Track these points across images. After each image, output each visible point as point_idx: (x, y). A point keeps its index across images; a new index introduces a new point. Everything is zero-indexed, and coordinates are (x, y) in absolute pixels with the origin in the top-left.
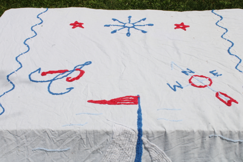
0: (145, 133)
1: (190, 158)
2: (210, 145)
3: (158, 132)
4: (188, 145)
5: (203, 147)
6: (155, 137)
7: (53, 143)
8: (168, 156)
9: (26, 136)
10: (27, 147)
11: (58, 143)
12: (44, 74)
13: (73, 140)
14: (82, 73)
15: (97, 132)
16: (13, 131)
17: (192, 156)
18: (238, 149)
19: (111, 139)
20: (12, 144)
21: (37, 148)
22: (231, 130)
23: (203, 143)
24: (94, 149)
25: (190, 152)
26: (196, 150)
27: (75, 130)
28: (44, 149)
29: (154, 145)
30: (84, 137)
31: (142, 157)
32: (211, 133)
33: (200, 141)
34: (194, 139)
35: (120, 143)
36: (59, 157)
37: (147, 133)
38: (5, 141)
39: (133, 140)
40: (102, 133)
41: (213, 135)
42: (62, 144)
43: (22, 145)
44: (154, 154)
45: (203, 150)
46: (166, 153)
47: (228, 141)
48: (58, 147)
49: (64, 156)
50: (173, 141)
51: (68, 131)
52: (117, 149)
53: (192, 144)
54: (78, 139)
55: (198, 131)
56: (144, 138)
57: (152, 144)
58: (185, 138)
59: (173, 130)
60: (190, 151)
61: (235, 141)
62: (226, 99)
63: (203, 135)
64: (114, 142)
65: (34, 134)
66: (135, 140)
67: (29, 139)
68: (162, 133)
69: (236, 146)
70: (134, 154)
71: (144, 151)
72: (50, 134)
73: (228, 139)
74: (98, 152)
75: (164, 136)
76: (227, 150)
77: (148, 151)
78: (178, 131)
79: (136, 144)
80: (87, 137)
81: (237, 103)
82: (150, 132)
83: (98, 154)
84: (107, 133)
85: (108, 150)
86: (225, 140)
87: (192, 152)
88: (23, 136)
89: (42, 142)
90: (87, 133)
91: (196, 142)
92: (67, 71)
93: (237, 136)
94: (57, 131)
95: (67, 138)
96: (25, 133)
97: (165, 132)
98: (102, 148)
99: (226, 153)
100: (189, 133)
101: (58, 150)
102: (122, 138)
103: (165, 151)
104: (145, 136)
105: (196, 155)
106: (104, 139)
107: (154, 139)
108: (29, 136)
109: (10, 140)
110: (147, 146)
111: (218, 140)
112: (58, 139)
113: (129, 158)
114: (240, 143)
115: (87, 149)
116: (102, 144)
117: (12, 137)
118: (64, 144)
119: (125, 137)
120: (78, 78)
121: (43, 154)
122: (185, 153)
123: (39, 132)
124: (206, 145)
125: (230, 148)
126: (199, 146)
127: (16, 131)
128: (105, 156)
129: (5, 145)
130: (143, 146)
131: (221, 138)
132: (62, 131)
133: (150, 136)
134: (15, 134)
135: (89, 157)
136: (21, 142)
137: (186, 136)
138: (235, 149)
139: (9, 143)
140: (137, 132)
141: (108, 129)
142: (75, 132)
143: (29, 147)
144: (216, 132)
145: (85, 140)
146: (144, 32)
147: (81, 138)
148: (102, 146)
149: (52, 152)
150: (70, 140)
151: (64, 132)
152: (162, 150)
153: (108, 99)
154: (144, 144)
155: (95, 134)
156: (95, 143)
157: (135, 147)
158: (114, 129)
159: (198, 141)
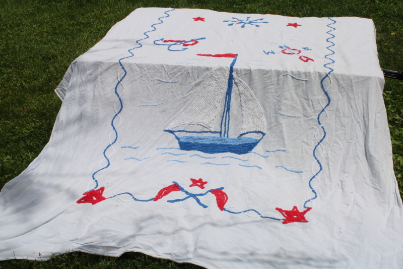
0: (235, 70)
1: (268, 92)
2: (283, 81)
3: (245, 70)
4: (267, 81)
5: (278, 84)
6: (243, 73)
7: (167, 75)
8: (252, 90)
9: (148, 69)
10: (148, 77)
11: (171, 75)
12: (165, 41)
13: (182, 73)
14: (196, 42)
15: (200, 67)
16: (139, 64)
17: (270, 90)
18: (304, 87)
19: (210, 74)
20: (137, 74)
21: (155, 79)
22: (300, 71)
23: (278, 80)
24: (196, 82)
25: (268, 88)
26: (273, 86)
27: (184, 65)
28: (160, 79)
29: (242, 80)
30: (190, 71)
31: (232, 90)
32: (284, 72)
33: (276, 78)
34: (271, 76)
35: (216, 77)
36: (170, 87)
37: (237, 70)
38: (133, 71)
39: (226, 75)
40: (203, 69)
41: (286, 74)
42: (173, 76)
43: (144, 75)
44: (241, 88)
45: (278, 86)
46: (250, 88)
47: (297, 79)
48: (171, 79)
49: (174, 87)
50: (256, 78)
51: (179, 66)
52: (213, 82)
53: (270, 80)
54: (186, 73)
55: (275, 70)
56: (234, 74)
57: (240, 79)
58: (265, 76)
59: (256, 68)
60: (268, 86)
61: (302, 79)
62: (305, 59)
63: (278, 73)
64: (212, 76)
65: (154, 67)
66: (227, 75)
67: (150, 71)
68: (248, 70)
69: (303, 84)
70: (226, 87)
71: (234, 86)
72: (165, 68)
73: (297, 78)
74: (200, 85)
75: (249, 74)
76: (297, 87)
77: (237, 86)
78: (260, 70)
79: (228, 78)
80: (192, 72)
81: (313, 61)
82: (239, 69)
83: (200, 87)
84: (208, 69)
85: (207, 83)
86: (295, 79)
87: (270, 87)
88: (146, 69)
89: (159, 74)
90: (193, 68)
91: (273, 79)
92: (185, 41)
93: (303, 75)
94: (171, 66)
95: (178, 72)
96: (147, 66)
97: (250, 70)
98: (203, 81)
99: (296, 90)
100: (268, 71)
101: (171, 81)
102: (218, 73)
103: (249, 86)
104: (235, 73)
105: (273, 91)
106: (205, 74)
107: (242, 75)
108: (150, 69)
109: (136, 71)
110: (236, 81)
111: (290, 78)
112: (171, 73)
113: (222, 90)
114: (306, 81)
115: (191, 81)
116: (203, 78)
117: (138, 69)
118: (175, 76)
119: (221, 72)
120: (193, 44)
121: (159, 83)
122: (264, 88)
123: (158, 66)
124: (281, 82)
125: (299, 85)
126: (275, 83)
127: (141, 64)
128: (205, 88)
129: (132, 74)
130: (233, 81)
131: (292, 77)
132: (175, 66)
133: (239, 72)
134: (140, 66)
135: (192, 89)
136: (144, 73)
137: (265, 74)
138: (303, 86)
139: (136, 73)
140: (229, 69)
141: (209, 66)
142: (184, 67)
143: (149, 77)
144: (288, 71)
145: (191, 74)
146: (257, 26)
147: (188, 72)
148: (203, 79)
149: (166, 82)
150: (180, 73)
151: (176, 67)
152: (247, 85)
153: (213, 54)
154: (234, 79)
155: (199, 69)
156: (198, 77)
157: (227, 81)
158: (213, 66)
159: (275, 79)
